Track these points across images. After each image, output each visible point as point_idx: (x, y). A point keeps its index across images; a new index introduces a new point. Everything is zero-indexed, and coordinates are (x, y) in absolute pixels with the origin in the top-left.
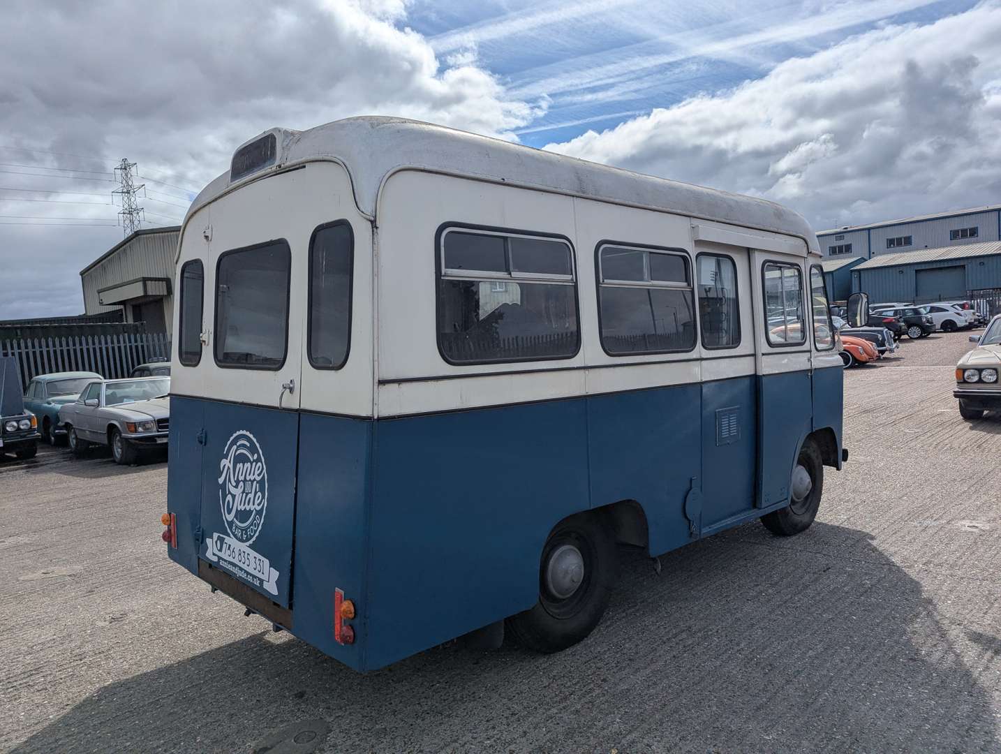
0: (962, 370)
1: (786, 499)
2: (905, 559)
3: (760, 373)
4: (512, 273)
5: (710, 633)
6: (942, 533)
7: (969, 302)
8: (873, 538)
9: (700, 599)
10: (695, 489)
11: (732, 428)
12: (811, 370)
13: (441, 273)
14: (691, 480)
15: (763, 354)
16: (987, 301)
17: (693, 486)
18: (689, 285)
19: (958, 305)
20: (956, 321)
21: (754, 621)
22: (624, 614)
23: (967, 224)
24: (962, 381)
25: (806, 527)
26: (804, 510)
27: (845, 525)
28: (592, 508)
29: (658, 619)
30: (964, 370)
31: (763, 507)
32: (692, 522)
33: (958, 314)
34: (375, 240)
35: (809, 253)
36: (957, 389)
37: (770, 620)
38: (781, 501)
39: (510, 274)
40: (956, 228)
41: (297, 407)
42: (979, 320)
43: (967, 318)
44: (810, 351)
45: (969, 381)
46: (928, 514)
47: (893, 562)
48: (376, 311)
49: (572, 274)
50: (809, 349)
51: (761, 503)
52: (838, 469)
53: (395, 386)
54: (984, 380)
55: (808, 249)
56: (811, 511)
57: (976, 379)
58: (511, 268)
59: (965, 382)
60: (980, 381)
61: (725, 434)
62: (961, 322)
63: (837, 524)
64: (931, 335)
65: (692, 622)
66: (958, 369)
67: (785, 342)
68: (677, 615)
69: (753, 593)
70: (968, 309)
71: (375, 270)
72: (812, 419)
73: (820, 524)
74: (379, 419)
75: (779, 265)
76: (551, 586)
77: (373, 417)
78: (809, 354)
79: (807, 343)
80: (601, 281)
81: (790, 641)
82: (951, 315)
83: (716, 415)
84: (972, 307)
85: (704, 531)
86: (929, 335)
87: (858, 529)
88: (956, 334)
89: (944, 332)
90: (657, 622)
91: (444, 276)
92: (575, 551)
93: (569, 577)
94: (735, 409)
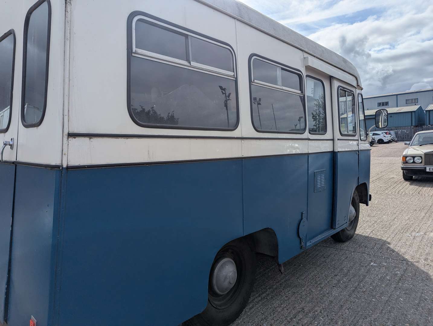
0: (405, 157)
1: (347, 223)
2: (413, 257)
3: (336, 150)
4: (191, 62)
5: (316, 313)
6: (425, 240)
7: (389, 131)
8: (389, 244)
9: (304, 286)
10: (304, 219)
11: (322, 182)
12: (358, 151)
13: (132, 50)
14: (302, 213)
15: (338, 139)
16: (395, 132)
17: (303, 218)
18: (302, 92)
19: (385, 133)
20: (383, 139)
21: (341, 303)
22: (260, 298)
23: (384, 100)
24: (405, 162)
25: (352, 237)
26: (351, 227)
27: (372, 235)
28: (245, 235)
29: (282, 302)
30: (406, 157)
31: (337, 228)
32: (302, 240)
33: (384, 136)
34: (69, 9)
35: (358, 86)
36: (402, 166)
37: (351, 302)
38: (344, 224)
39: (190, 63)
40: (380, 102)
41: (14, 159)
42: (393, 139)
43: (388, 138)
44: (358, 140)
45: (409, 162)
46: (412, 229)
47: (406, 259)
48: (67, 72)
49: (234, 72)
50: (357, 139)
51: (336, 226)
52: (367, 205)
53: (87, 139)
54: (416, 162)
55: (358, 83)
56: (354, 228)
57: (412, 161)
58: (191, 59)
59: (407, 163)
60: (414, 162)
61: (319, 186)
62: (385, 140)
63: (367, 235)
64: (374, 145)
65: (303, 304)
66: (403, 157)
67: (348, 134)
68: (293, 299)
69: (335, 282)
70: (388, 134)
71: (68, 35)
72: (358, 177)
73: (358, 235)
74: (68, 168)
75: (345, 89)
76: (216, 288)
77: (62, 166)
78: (357, 141)
79: (357, 136)
80: (253, 80)
81: (369, 319)
82: (381, 137)
83: (314, 174)
84: (390, 134)
85: (308, 244)
86: (373, 145)
87: (379, 237)
88: (384, 145)
89: (379, 144)
90: (281, 304)
91: (135, 53)
92: (232, 262)
93: (228, 281)
94: (323, 171)
